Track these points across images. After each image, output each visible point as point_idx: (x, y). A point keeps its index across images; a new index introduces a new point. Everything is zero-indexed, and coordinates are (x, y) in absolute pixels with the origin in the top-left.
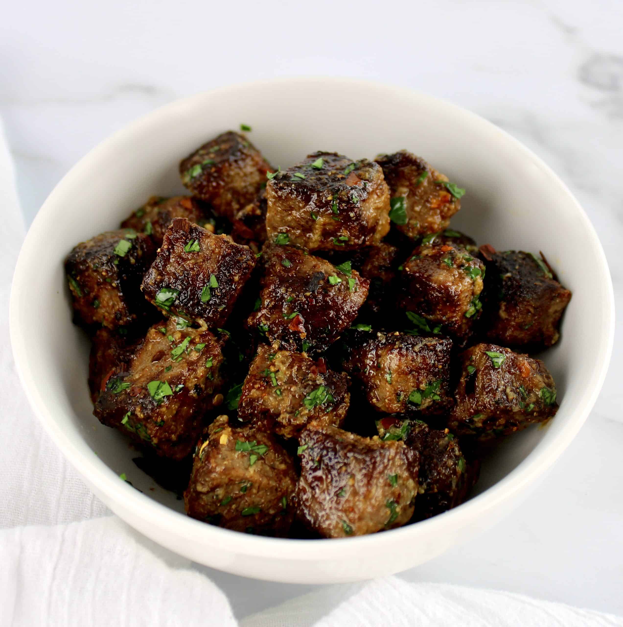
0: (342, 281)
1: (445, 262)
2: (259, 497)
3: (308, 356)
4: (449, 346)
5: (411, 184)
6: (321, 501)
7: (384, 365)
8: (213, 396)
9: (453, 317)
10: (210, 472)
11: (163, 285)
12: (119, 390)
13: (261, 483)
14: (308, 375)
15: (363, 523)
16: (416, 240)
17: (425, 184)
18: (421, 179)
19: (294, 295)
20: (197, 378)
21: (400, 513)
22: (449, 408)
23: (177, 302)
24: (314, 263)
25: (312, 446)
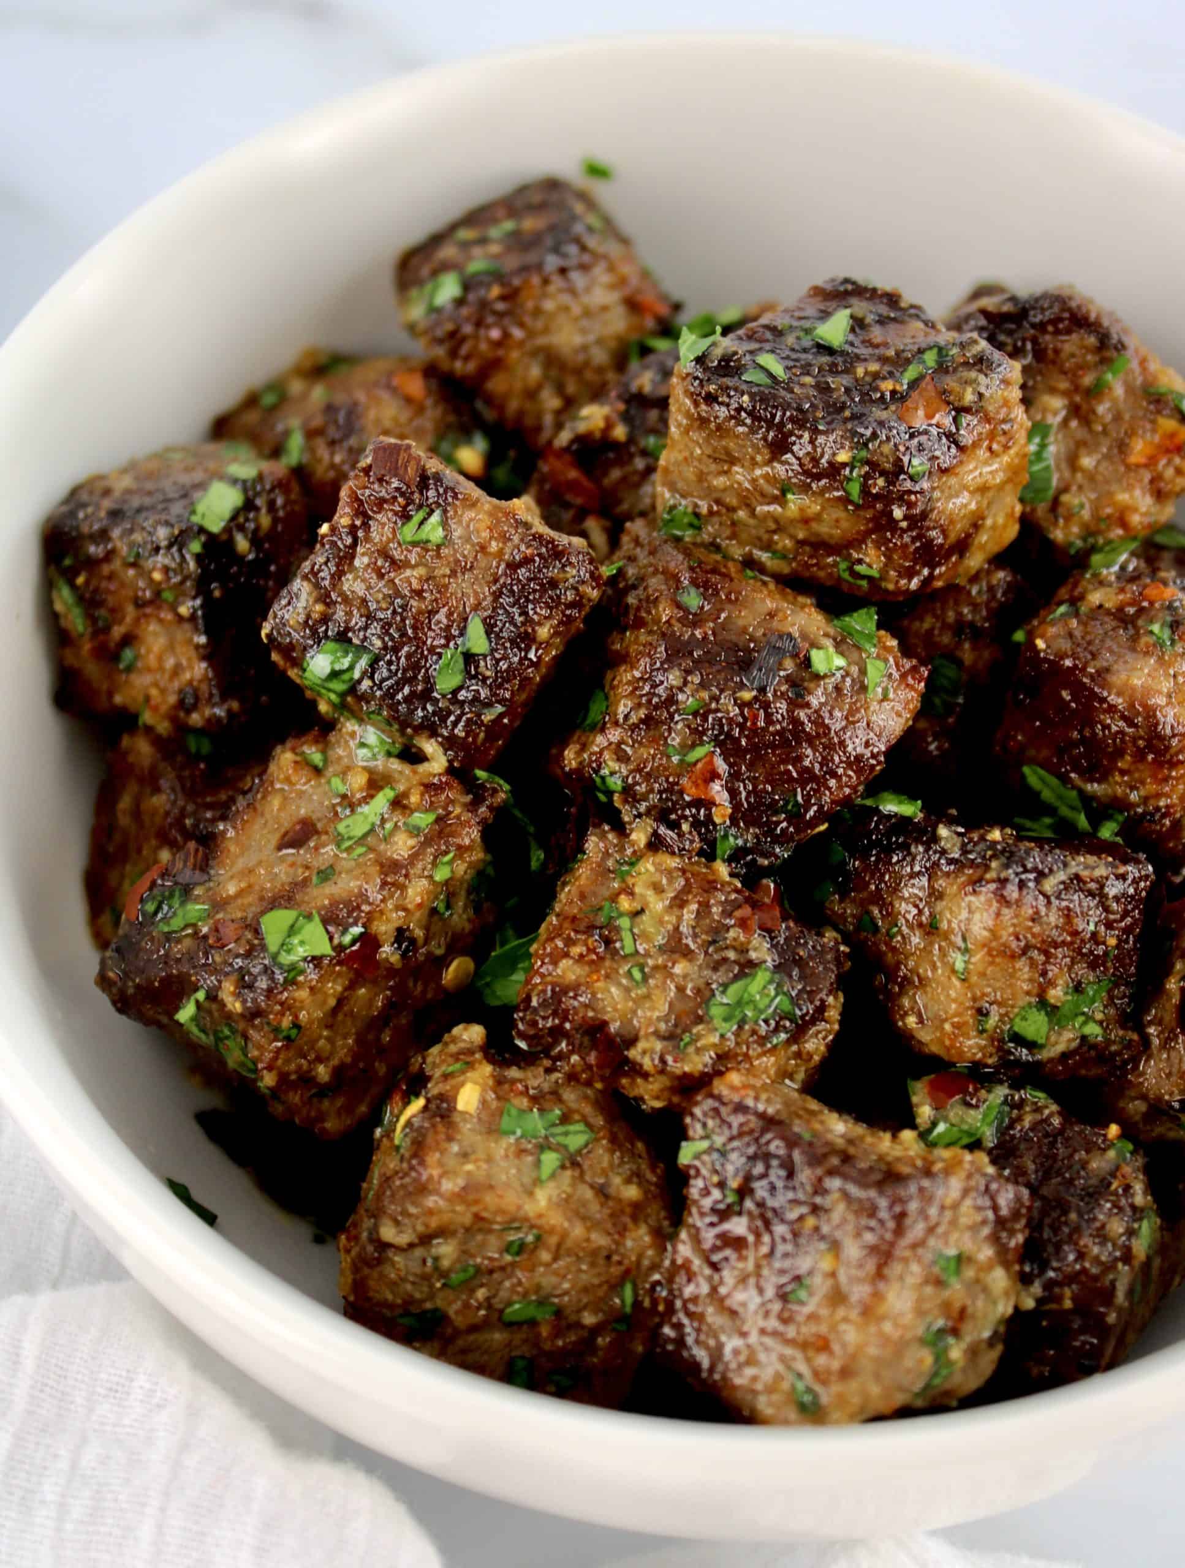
0: (849, 664)
1: (1151, 632)
2: (556, 1273)
3: (732, 875)
4: (1142, 884)
5: (1077, 388)
6: (735, 1307)
7: (949, 922)
8: (442, 962)
9: (1158, 796)
10: (423, 1189)
11: (330, 633)
12: (176, 923)
13: (564, 1236)
14: (728, 930)
15: (854, 1385)
16: (1072, 551)
17: (1119, 391)
18: (1109, 376)
19: (705, 695)
20: (405, 909)
21: (961, 1364)
22: (1125, 1063)
23: (366, 684)
24: (770, 604)
25: (724, 1145)
